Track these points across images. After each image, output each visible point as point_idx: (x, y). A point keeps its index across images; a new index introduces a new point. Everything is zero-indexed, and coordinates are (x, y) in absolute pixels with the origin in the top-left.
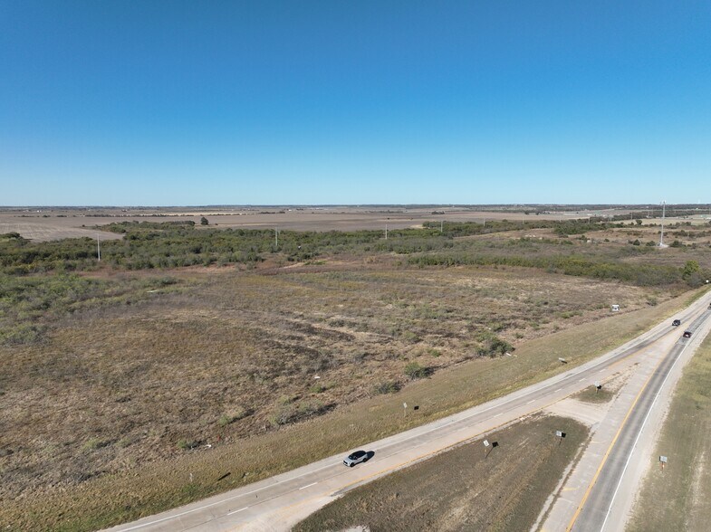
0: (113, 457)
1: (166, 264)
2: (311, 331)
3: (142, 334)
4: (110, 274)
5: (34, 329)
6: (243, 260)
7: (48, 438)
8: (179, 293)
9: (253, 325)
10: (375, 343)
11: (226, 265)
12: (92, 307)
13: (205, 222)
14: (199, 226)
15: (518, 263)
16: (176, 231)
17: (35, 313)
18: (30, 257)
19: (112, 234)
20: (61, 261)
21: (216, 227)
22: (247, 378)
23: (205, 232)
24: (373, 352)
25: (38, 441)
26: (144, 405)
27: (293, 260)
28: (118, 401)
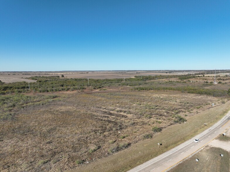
0: (51, 168)
1: (53, 90)
2: (111, 114)
3: (50, 116)
4: (34, 94)
5: (11, 114)
6: (78, 89)
7: (23, 160)
8: (60, 101)
9: (89, 112)
10: (135, 118)
11: (73, 91)
12: (30, 106)
13: (63, 76)
14: (61, 78)
15: (171, 89)
16: (54, 79)
17: (10, 108)
18: (5, 88)
19: (32, 80)
20: (17, 90)
21: (67, 78)
22: (94, 133)
23: (64, 79)
24: (136, 122)
25: (19, 161)
26: (58, 145)
27: (95, 89)
28: (47, 143)
